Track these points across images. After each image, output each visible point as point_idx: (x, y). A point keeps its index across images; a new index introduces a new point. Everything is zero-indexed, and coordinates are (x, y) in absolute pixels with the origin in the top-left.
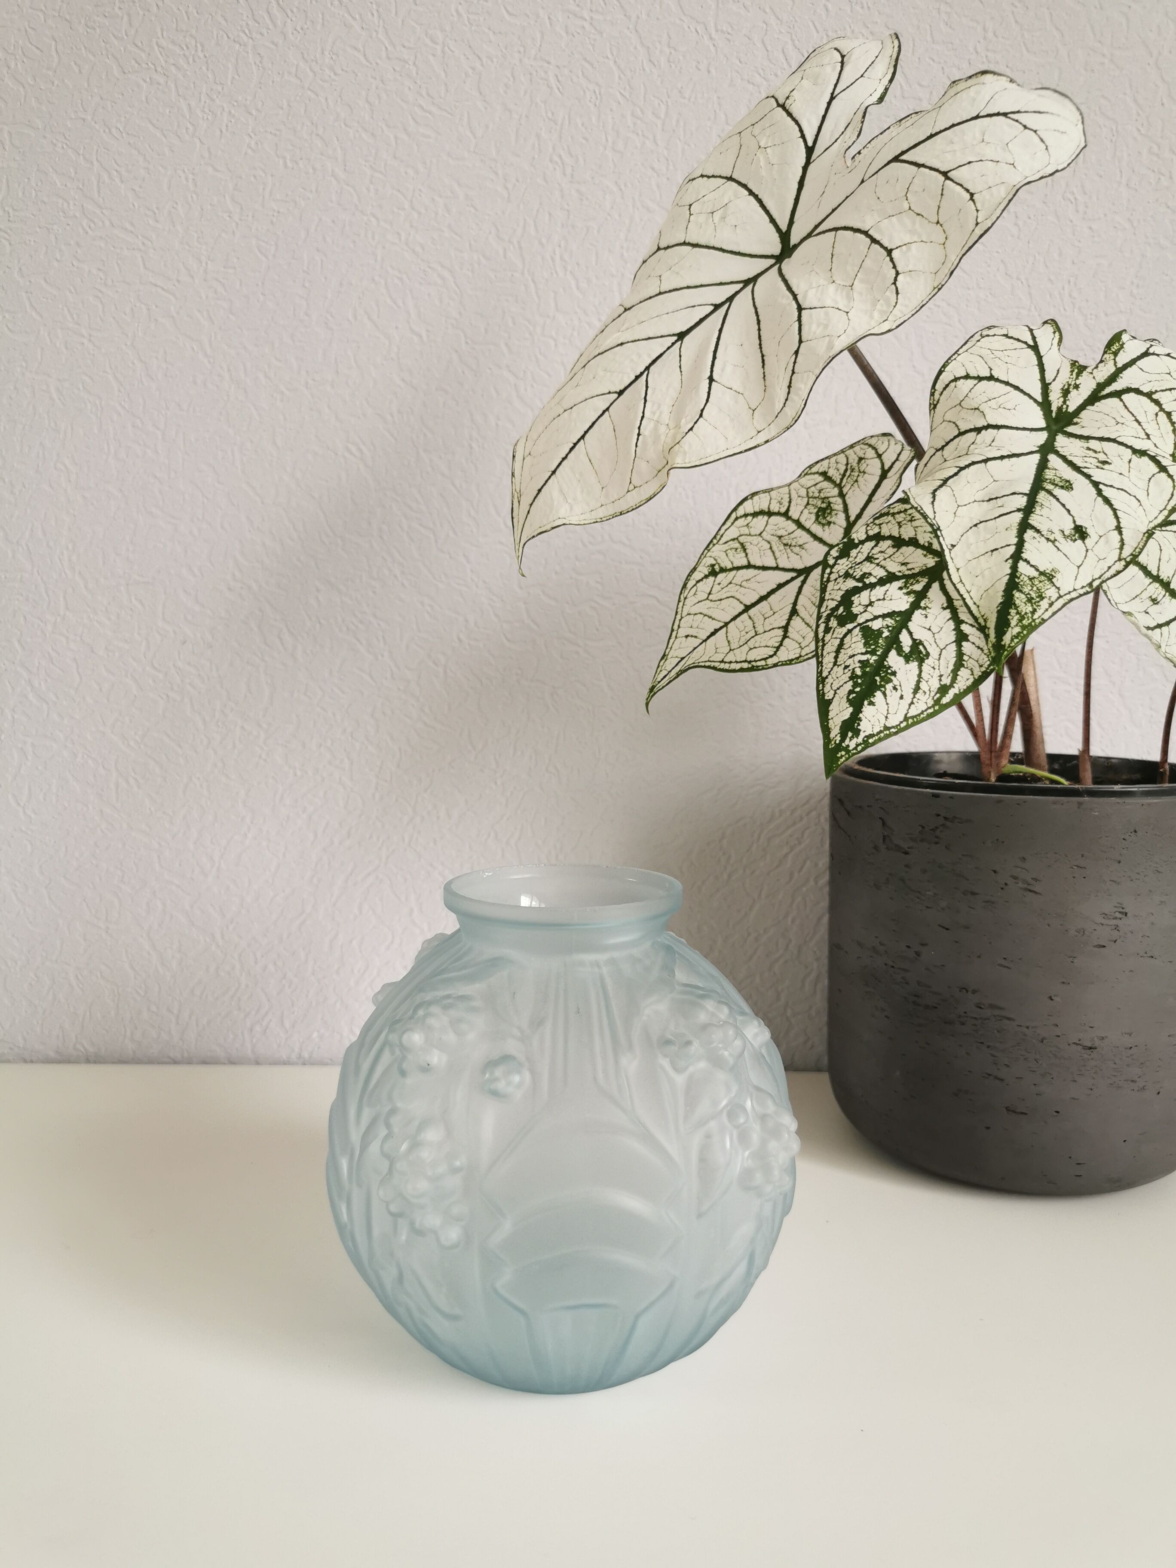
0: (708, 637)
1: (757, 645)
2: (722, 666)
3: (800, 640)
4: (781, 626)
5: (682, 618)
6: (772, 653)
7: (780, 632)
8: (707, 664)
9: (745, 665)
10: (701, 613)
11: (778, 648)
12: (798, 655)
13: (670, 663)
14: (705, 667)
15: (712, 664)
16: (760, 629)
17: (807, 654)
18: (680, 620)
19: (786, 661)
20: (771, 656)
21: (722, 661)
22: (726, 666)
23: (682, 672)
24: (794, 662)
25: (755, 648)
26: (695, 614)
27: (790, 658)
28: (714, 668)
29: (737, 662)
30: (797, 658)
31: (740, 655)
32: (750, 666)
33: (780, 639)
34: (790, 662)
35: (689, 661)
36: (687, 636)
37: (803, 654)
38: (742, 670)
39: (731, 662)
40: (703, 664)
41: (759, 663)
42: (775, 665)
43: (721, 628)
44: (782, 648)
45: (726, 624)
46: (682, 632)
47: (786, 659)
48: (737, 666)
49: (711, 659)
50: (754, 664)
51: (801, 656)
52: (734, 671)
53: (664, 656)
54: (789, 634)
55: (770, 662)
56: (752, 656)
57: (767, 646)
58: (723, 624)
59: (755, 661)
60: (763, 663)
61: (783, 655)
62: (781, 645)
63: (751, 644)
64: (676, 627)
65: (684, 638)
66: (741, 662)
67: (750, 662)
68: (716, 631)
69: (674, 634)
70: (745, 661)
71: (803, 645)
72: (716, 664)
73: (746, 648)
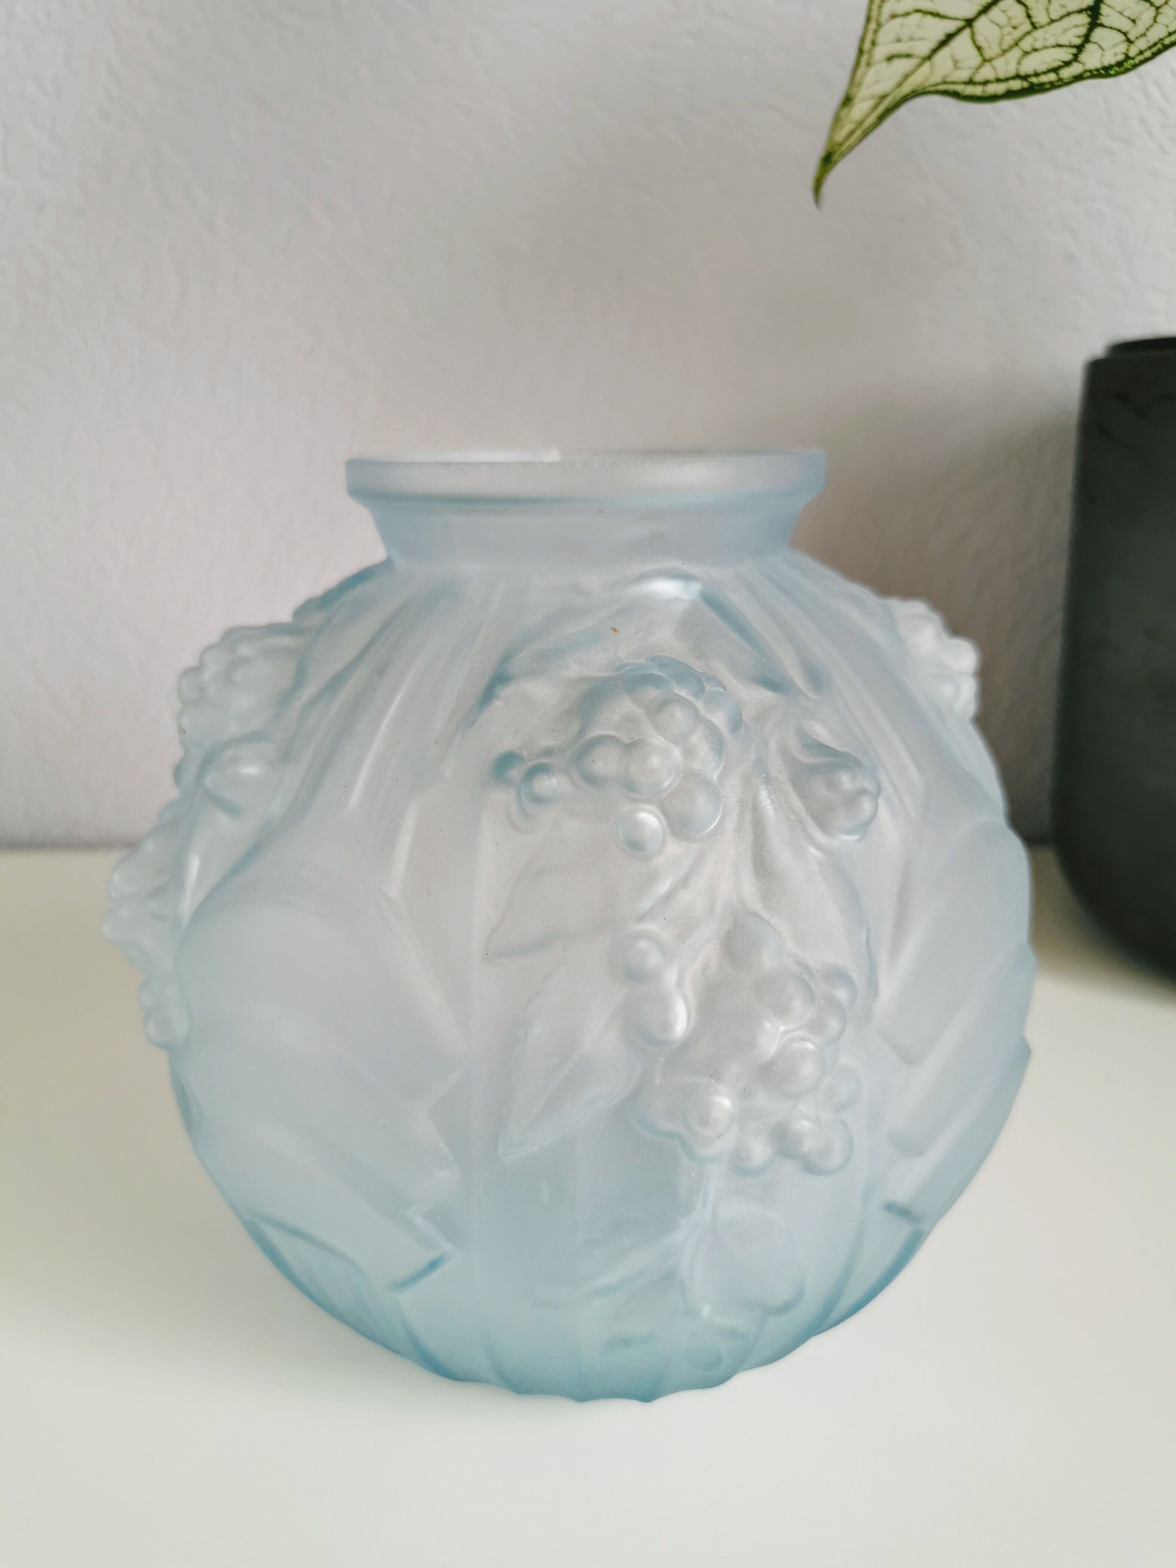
0: (935, 51)
1: (1038, 45)
2: (970, 90)
3: (1126, 25)
4: (1084, 5)
5: (879, 25)
6: (1068, 57)
7: (1084, 19)
8: (942, 87)
9: (1017, 85)
10: (918, 11)
11: (1080, 48)
12: (1121, 57)
13: (860, 109)
14: (937, 92)
15: (951, 88)
16: (1040, 18)
17: (1141, 53)
18: (876, 32)
19: (1097, 70)
20: (1067, 64)
21: (970, 82)
22: (978, 90)
23: (889, 111)
24: (1112, 72)
25: (1035, 50)
26: (907, 14)
27: (1106, 64)
28: (956, 95)
29: (998, 80)
30: (1120, 64)
31: (1006, 66)
32: (1026, 84)
33: (1083, 31)
34: (1105, 72)
35: (906, 88)
36: (890, 58)
37: (1133, 52)
38: (1010, 94)
39: (986, 83)
40: (932, 89)
41: (1044, 79)
42: (1078, 78)
43: (959, 30)
44: (1089, 47)
45: (970, 23)
46: (880, 52)
47: (1099, 66)
48: (1001, 88)
49: (948, 80)
50: (1034, 80)
51: (1127, 58)
52: (993, 98)
53: (847, 101)
54: (1103, 20)
55: (1066, 73)
56: (1029, 65)
57: (1060, 46)
58: (960, 24)
59: (1037, 75)
60: (1052, 77)
61: (1092, 59)
62: (1087, 38)
63: (1026, 45)
64: (867, 45)
65: (884, 64)
66: (1007, 80)
67: (1025, 78)
68: (949, 38)
69: (864, 58)
70: (1018, 77)
71: (1132, 36)
72: (959, 88)
73: (1016, 53)
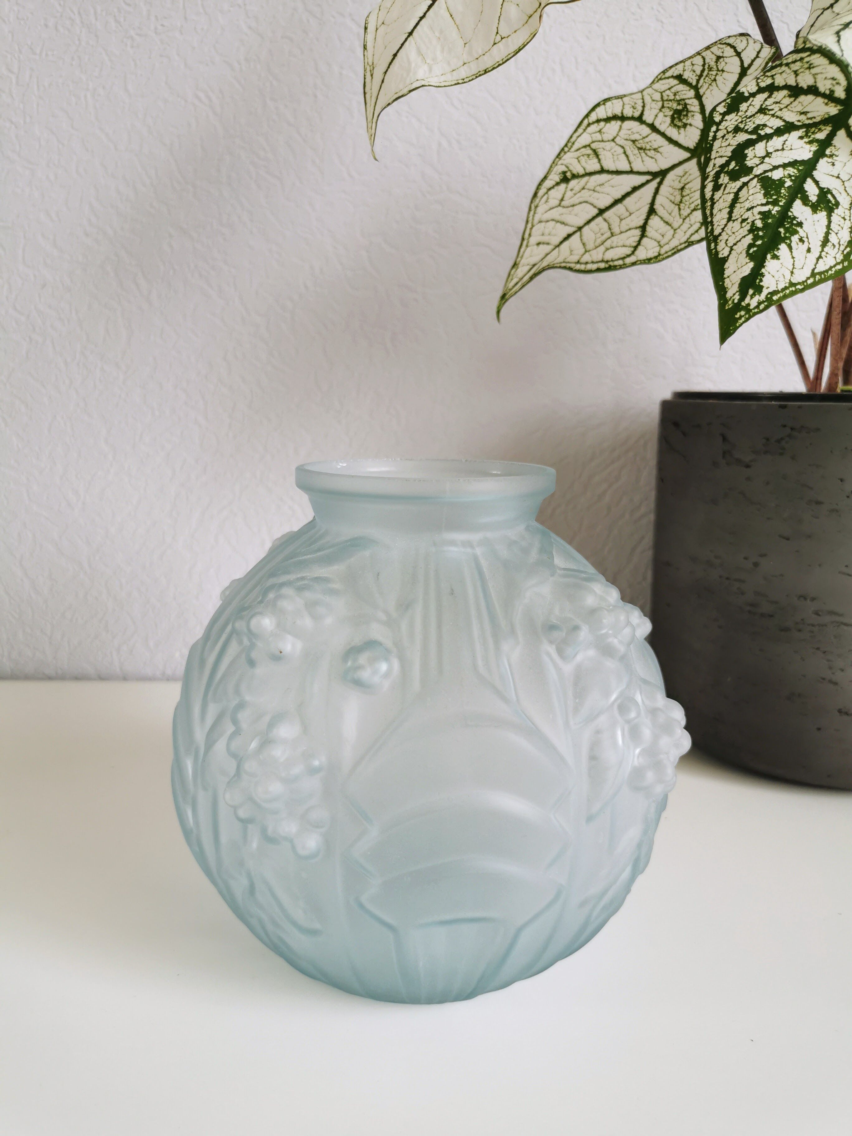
0: (561, 243)
1: (614, 245)
2: (578, 267)
3: (659, 238)
4: (638, 225)
5: (533, 226)
6: (629, 252)
7: (638, 232)
8: (563, 265)
9: (602, 265)
10: (553, 220)
11: (636, 248)
12: (656, 254)
13: (521, 271)
14: (560, 267)
15: (568, 265)
16: (616, 230)
17: (666, 252)
18: (531, 229)
19: (644, 260)
20: (629, 256)
21: (578, 262)
22: (582, 267)
23: (536, 275)
24: (652, 261)
25: (612, 248)
26: (547, 221)
27: (649, 257)
28: (570, 269)
29: (593, 262)
30: (656, 257)
31: (597, 255)
32: (607, 266)
33: (637, 239)
34: (648, 261)
35: (545, 264)
36: (538, 244)
37: (663, 251)
38: (598, 270)
39: (587, 263)
40: (558, 265)
41: (616, 263)
42: (634, 264)
43: (574, 233)
44: (640, 247)
45: (580, 229)
46: (533, 240)
47: (645, 258)
48: (594, 267)
49: (567, 260)
50: (611, 263)
51: (659, 255)
52: (590, 271)
53: (515, 265)
54: (647, 233)
55: (628, 261)
56: (610, 255)
57: (624, 246)
58: (574, 229)
59: (612, 261)
60: (620, 262)
61: (642, 254)
62: (639, 243)
63: (608, 244)
64: (526, 236)
65: (536, 247)
66: (597, 262)
67: (607, 262)
68: (569, 236)
69: (525, 243)
70: (602, 261)
71: (662, 243)
72: (572, 265)
73: (602, 248)
